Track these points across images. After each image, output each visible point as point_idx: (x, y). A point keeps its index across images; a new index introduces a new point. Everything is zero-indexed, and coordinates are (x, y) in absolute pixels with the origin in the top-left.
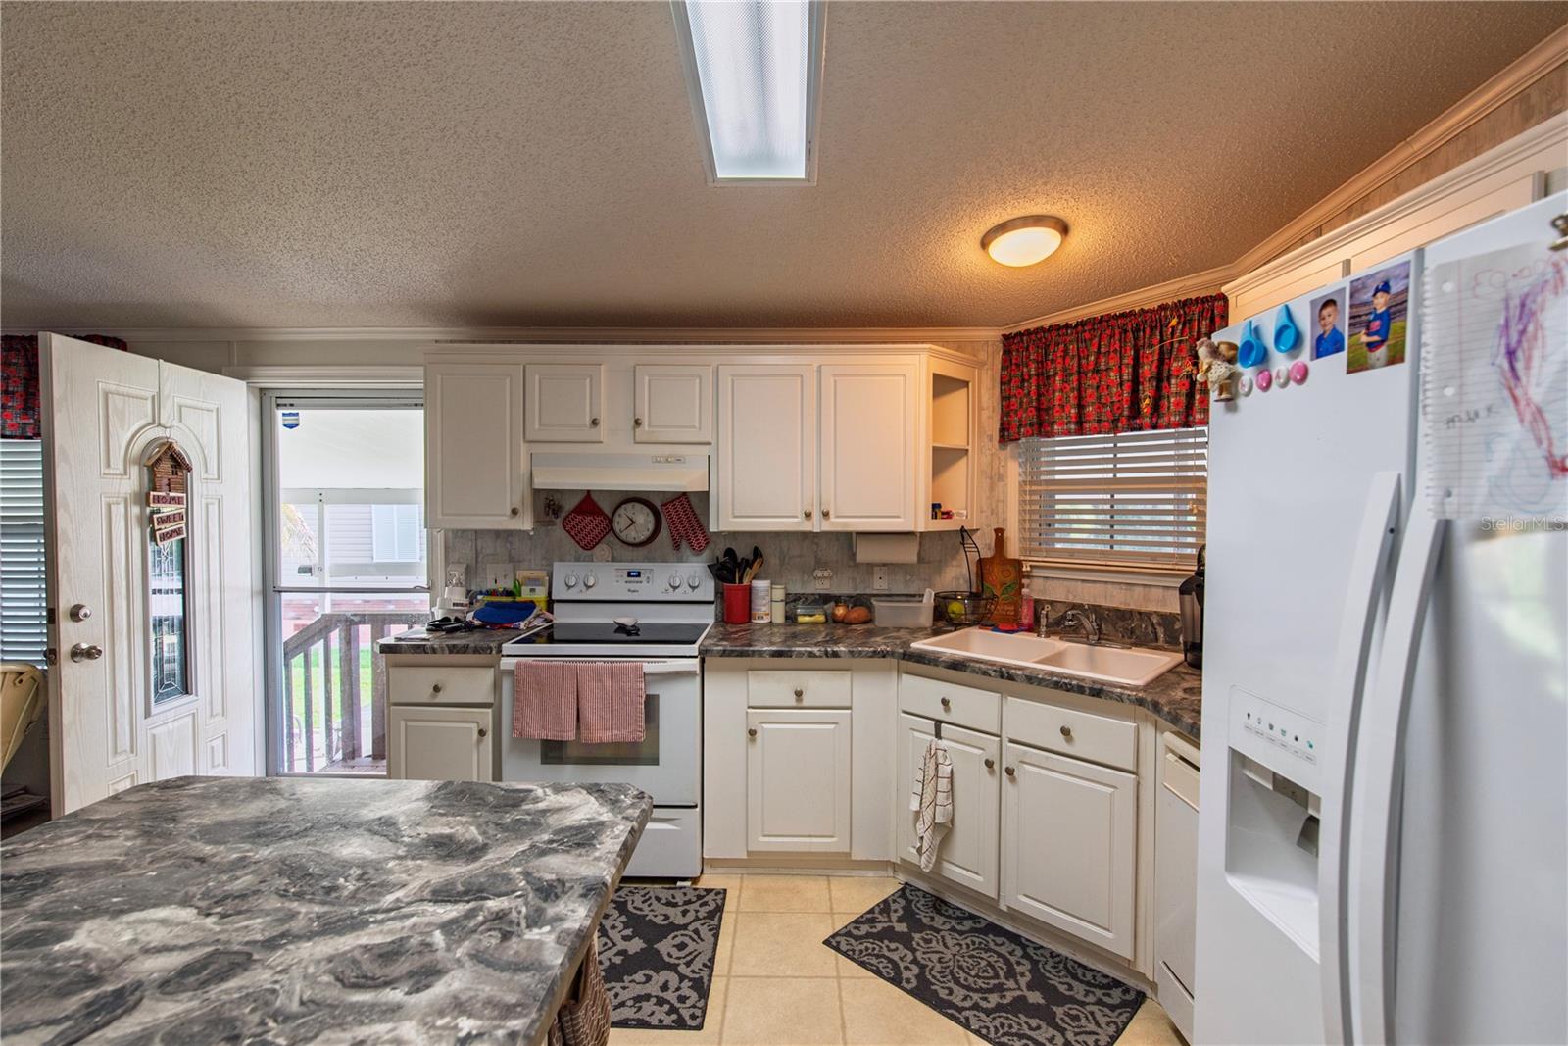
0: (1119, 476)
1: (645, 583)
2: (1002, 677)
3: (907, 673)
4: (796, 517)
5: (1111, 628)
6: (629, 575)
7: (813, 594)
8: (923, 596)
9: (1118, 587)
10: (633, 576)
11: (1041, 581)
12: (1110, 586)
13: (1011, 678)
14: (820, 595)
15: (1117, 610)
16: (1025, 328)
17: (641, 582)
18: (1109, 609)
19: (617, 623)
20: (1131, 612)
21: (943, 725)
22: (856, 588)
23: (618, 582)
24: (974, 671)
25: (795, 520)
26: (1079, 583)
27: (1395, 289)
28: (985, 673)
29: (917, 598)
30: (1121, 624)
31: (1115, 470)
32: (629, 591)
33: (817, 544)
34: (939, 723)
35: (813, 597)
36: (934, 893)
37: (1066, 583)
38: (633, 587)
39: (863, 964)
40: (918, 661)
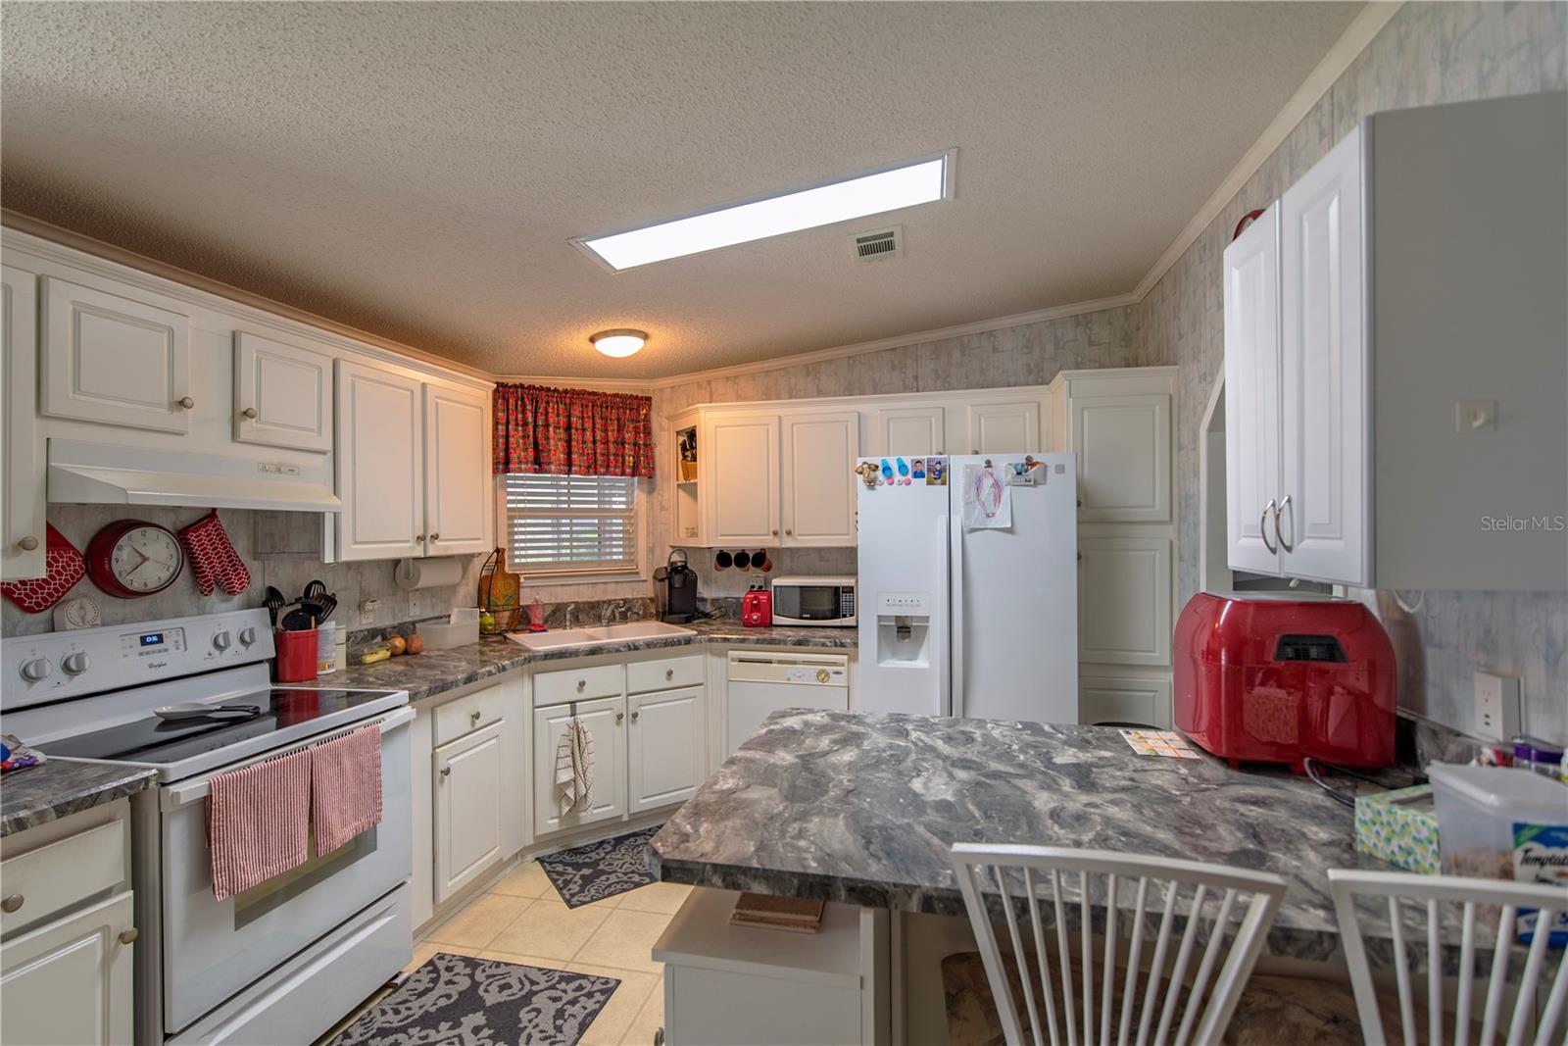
0: (572, 506)
1: (172, 650)
2: (630, 650)
3: (538, 673)
4: (408, 541)
5: (585, 616)
6: (144, 641)
7: (361, 631)
8: (449, 616)
9: (586, 586)
10: (152, 643)
11: (528, 590)
12: (581, 587)
13: (636, 648)
14: (366, 630)
15: (589, 603)
16: (521, 381)
17: (166, 650)
18: (584, 603)
19: (159, 714)
20: (598, 602)
21: (577, 704)
22: (394, 619)
23: (125, 656)
24: (609, 652)
25: (408, 545)
26: (559, 588)
27: (943, 464)
28: (618, 651)
29: (444, 620)
30: (592, 612)
31: (569, 502)
32: (151, 666)
33: (361, 574)
34: (573, 703)
35: (362, 634)
36: (565, 849)
37: (547, 589)
38: (156, 659)
39: (611, 894)
40: (560, 657)
